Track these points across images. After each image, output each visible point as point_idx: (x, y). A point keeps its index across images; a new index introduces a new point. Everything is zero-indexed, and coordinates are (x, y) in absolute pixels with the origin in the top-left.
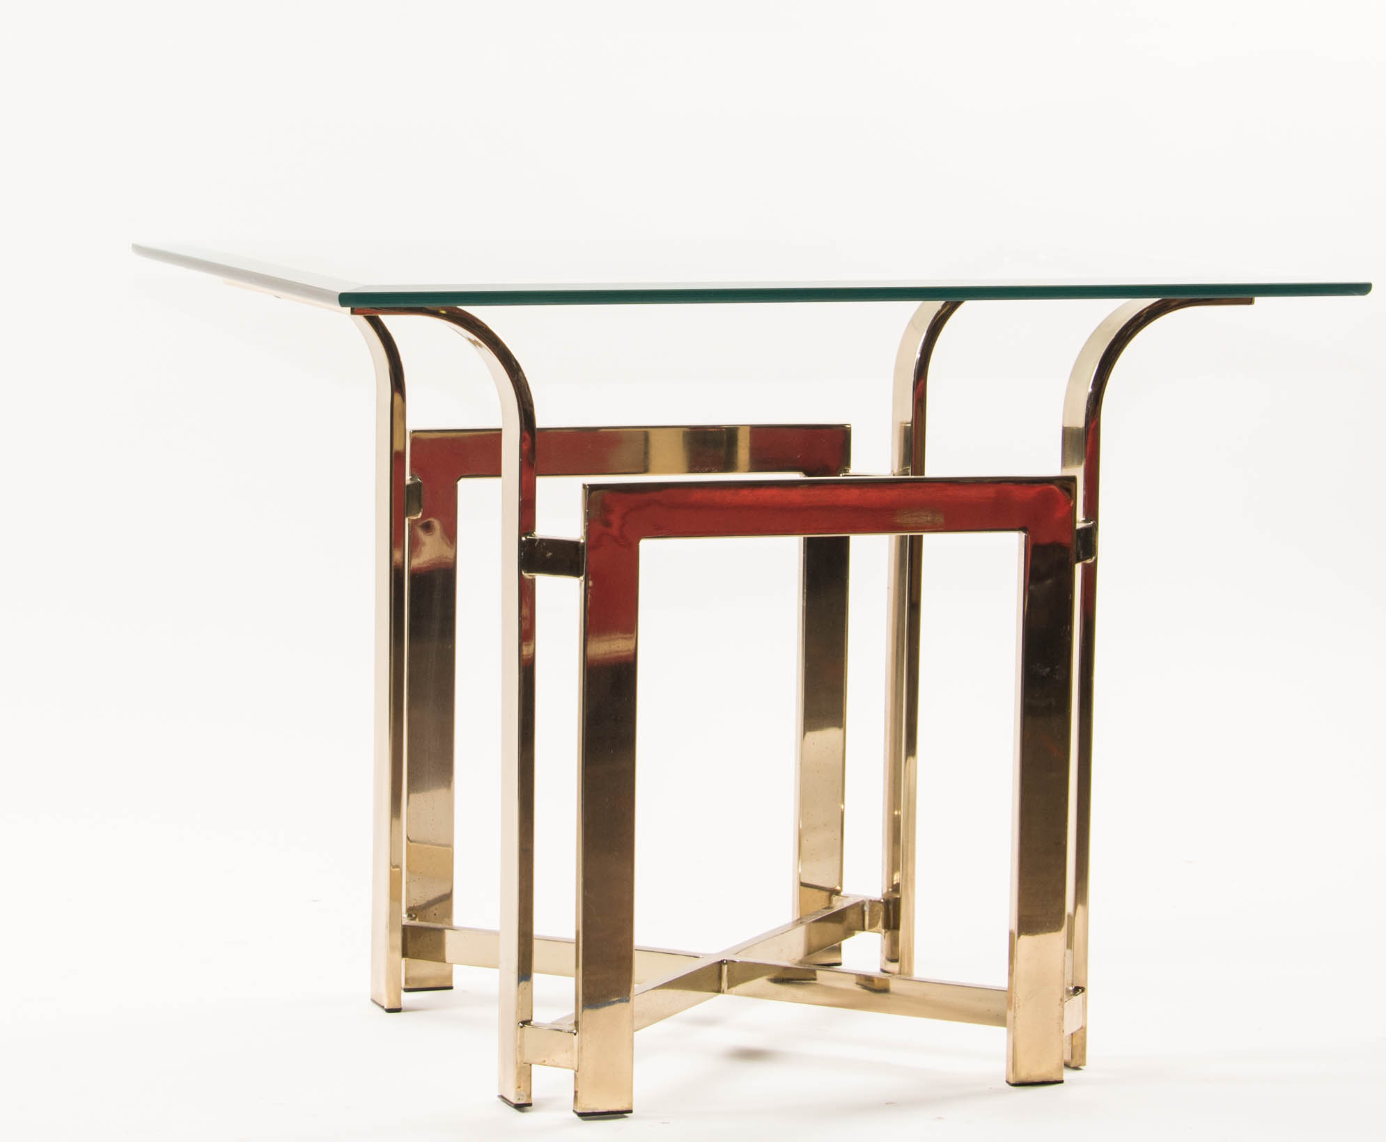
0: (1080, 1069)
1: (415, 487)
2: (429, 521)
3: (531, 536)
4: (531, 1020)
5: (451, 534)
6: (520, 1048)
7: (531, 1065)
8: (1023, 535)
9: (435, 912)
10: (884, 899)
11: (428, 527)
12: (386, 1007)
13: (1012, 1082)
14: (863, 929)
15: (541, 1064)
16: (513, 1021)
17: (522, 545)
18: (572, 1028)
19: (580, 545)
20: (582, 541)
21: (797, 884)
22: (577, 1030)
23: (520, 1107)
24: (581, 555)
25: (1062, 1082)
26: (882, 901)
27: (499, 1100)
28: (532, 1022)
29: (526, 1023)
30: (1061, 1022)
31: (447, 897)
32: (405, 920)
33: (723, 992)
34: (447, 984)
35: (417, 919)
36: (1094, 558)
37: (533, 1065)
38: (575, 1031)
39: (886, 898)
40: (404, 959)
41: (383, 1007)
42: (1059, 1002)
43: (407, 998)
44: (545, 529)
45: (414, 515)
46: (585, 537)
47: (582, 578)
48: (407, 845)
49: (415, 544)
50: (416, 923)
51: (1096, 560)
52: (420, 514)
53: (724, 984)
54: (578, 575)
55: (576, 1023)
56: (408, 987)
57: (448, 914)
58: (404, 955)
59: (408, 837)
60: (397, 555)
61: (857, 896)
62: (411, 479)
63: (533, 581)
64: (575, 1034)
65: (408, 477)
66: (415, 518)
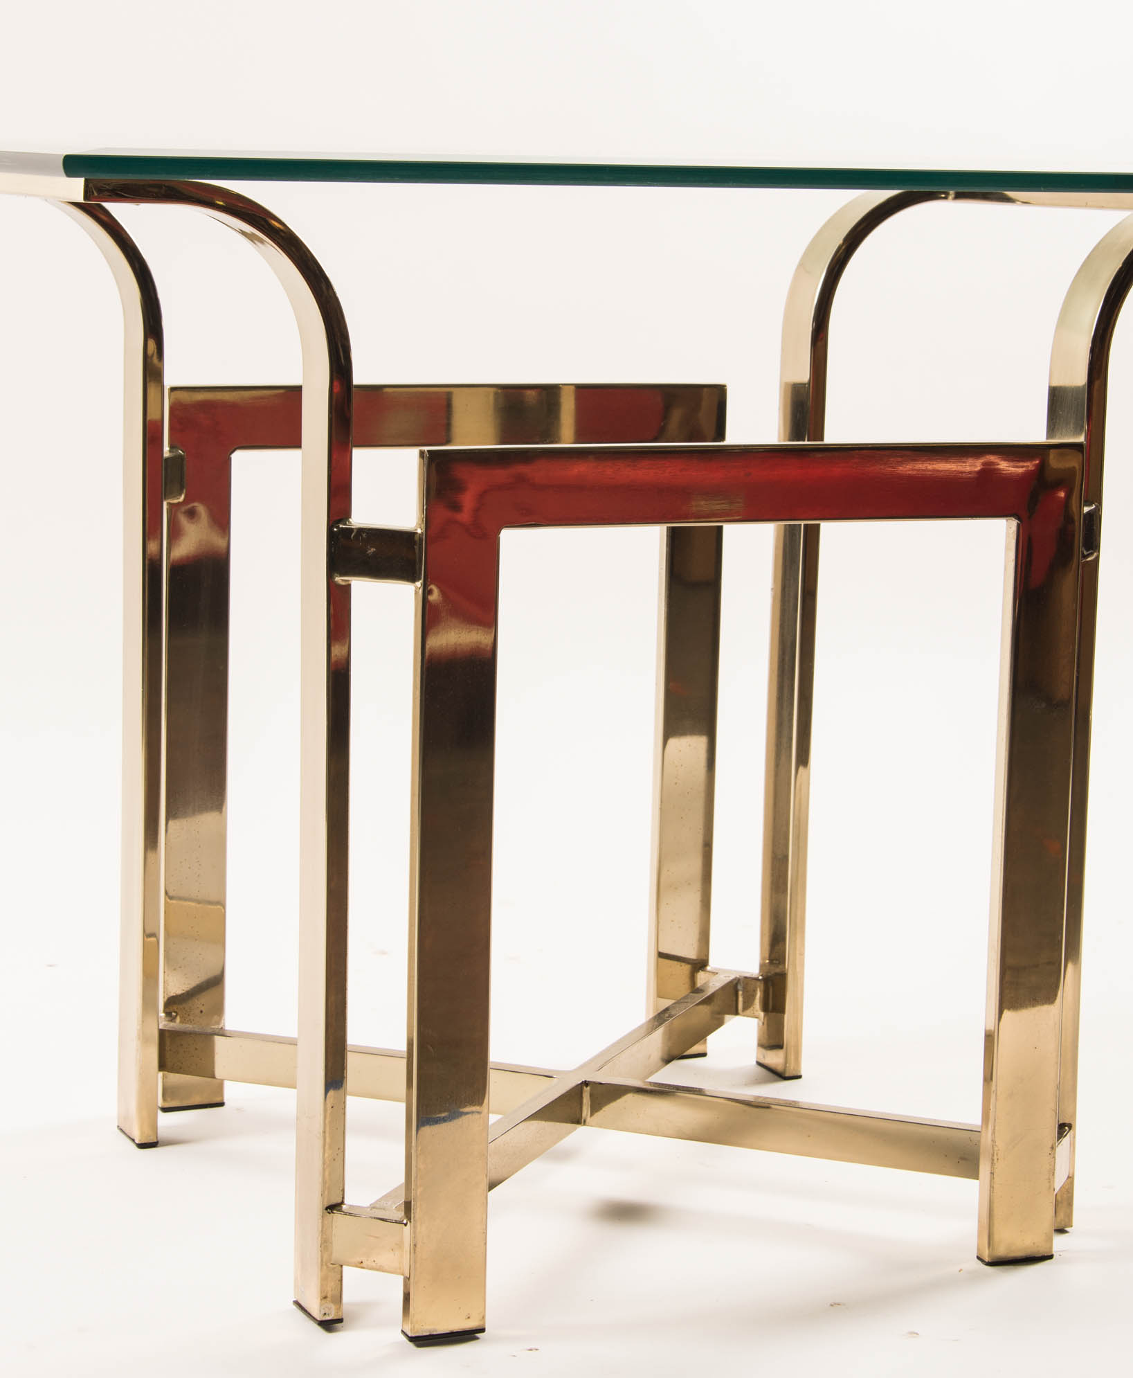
0: (1066, 1232)
1: (175, 461)
2: (193, 507)
3: (345, 524)
4: (342, 1203)
5: (222, 520)
6: (325, 1244)
7: (342, 1266)
8: (1013, 523)
9: (203, 1008)
10: (762, 975)
11: (192, 514)
12: (137, 1142)
13: (987, 1259)
14: (737, 1013)
15: (357, 1266)
16: (317, 1205)
17: (331, 537)
18: (400, 1215)
19: (417, 538)
20: (419, 531)
21: (654, 955)
22: (409, 1219)
23: (329, 1325)
24: (417, 551)
25: (1051, 1257)
26: (760, 978)
27: (294, 1307)
28: (344, 1206)
29: (333, 1208)
30: (1051, 1177)
31: (215, 982)
32: (164, 1024)
33: (585, 1123)
34: (217, 1100)
35: (178, 1019)
36: (1095, 554)
37: (344, 1267)
38: (405, 1222)
39: (765, 974)
40: (161, 1074)
41: (133, 1140)
42: (1049, 1151)
43: (168, 1123)
44: (364, 515)
45: (174, 497)
46: (423, 526)
47: (419, 584)
48: (166, 902)
49: (175, 533)
50: (177, 1025)
51: (1097, 559)
52: (182, 498)
53: (586, 1111)
54: (412, 579)
55: (408, 1206)
56: (167, 1105)
57: (218, 1009)
58: (162, 1066)
59: (166, 893)
60: (153, 547)
61: (730, 971)
62: (170, 451)
63: (347, 588)
64: (406, 1225)
65: (166, 448)
66: (176, 501)
